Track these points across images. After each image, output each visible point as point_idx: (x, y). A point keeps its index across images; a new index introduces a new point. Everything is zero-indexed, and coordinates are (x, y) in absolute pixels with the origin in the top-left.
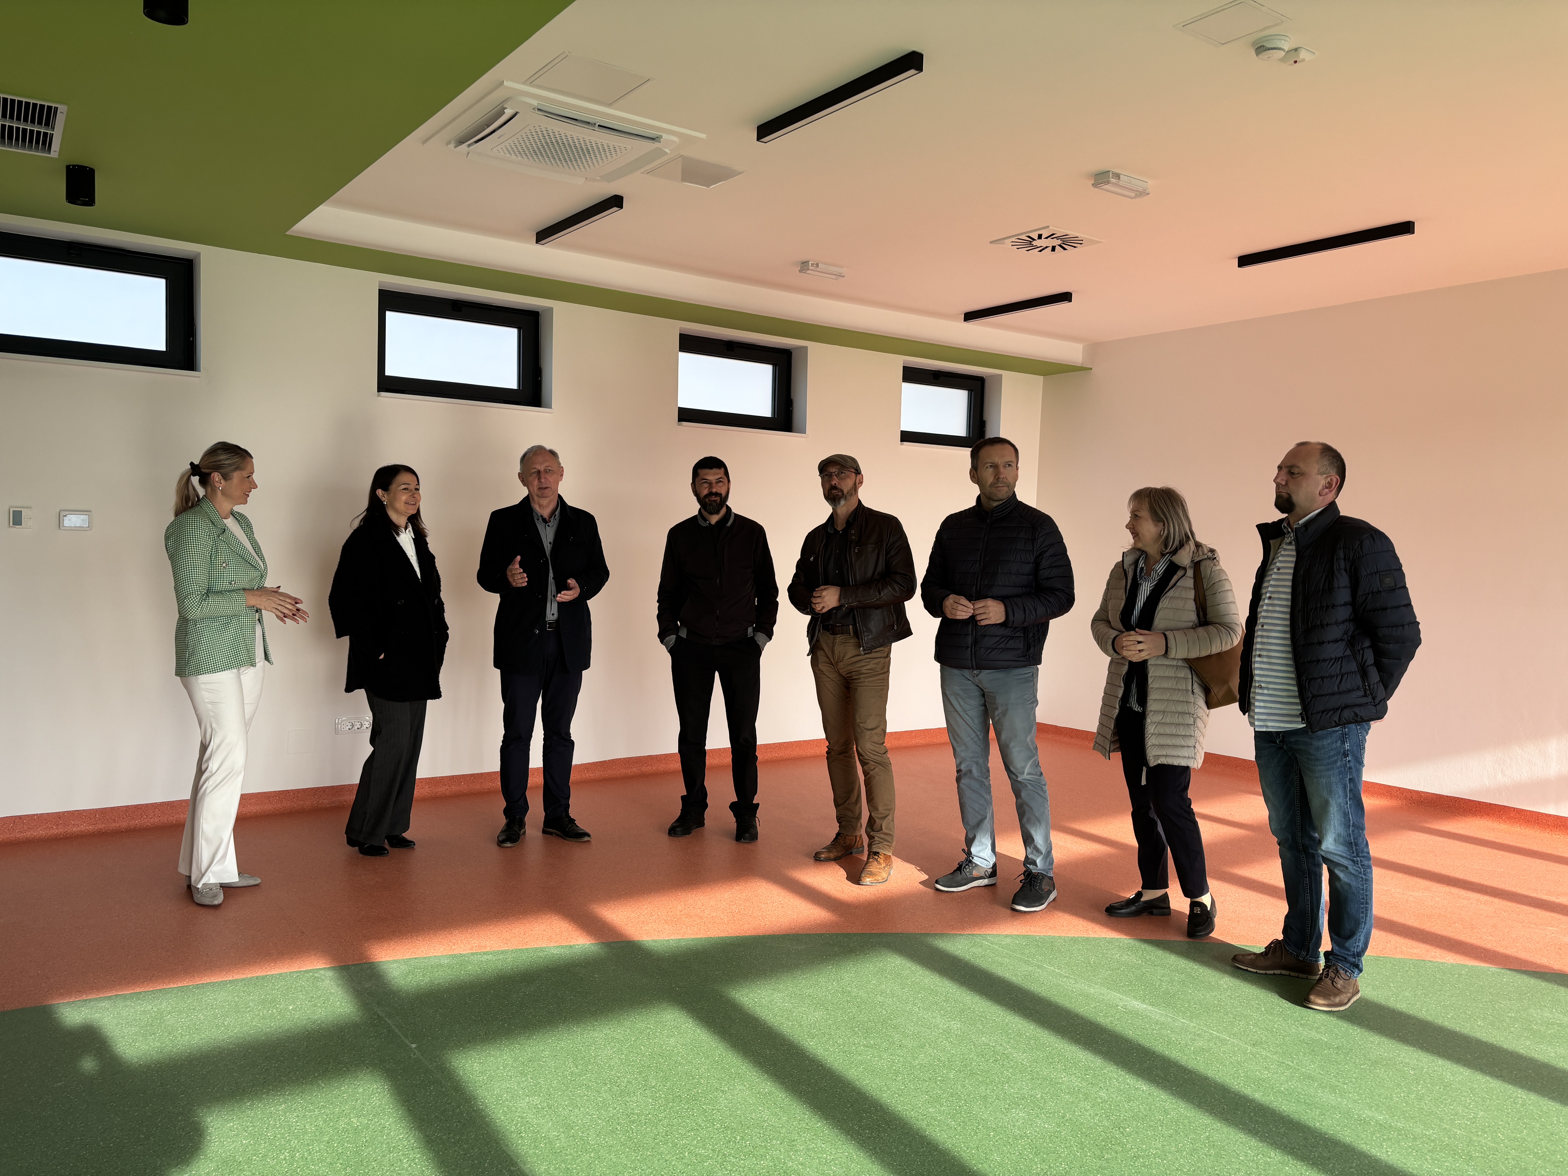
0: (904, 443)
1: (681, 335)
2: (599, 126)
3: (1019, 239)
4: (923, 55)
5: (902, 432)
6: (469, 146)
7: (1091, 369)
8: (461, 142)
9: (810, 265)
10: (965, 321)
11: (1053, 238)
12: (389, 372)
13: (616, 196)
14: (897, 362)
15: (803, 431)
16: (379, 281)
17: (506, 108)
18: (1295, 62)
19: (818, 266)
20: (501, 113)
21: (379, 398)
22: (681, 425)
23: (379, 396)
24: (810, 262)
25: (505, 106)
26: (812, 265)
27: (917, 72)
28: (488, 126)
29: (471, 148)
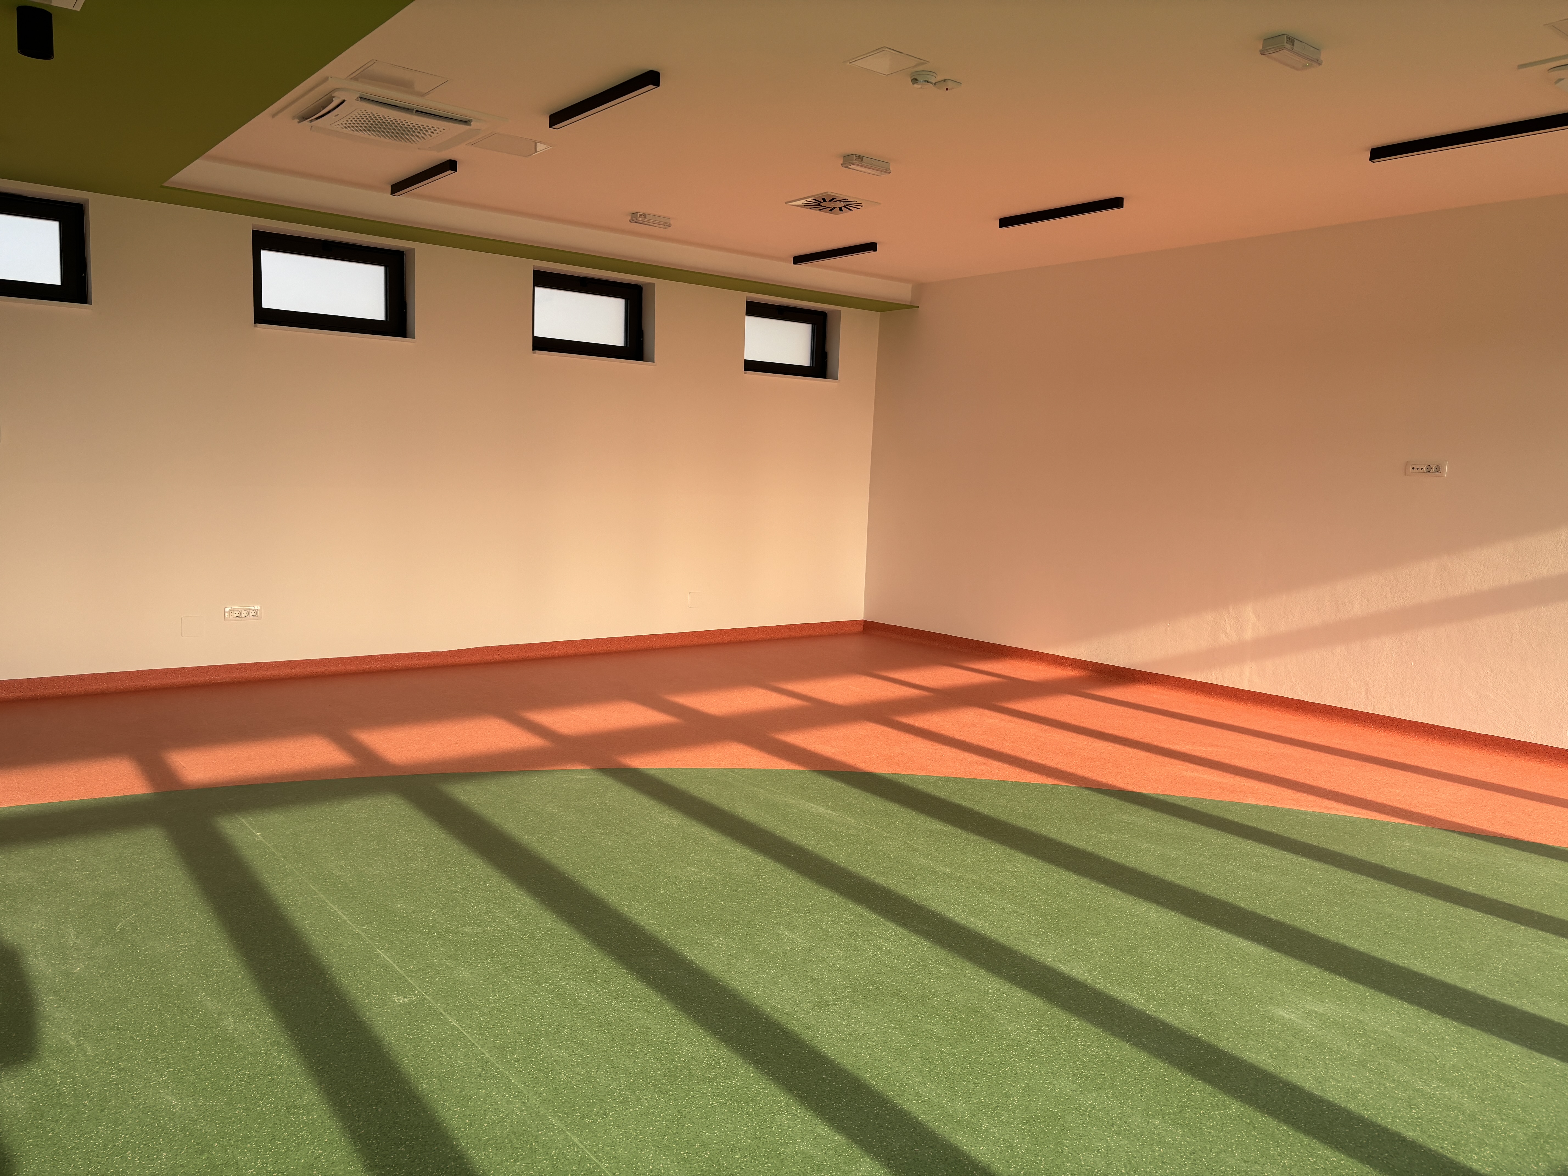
0: (747, 372)
1: (535, 271)
2: (416, 111)
3: (807, 201)
4: (659, 73)
5: (745, 360)
6: (311, 121)
7: (918, 307)
8: (304, 118)
9: (638, 216)
10: (794, 264)
11: (836, 201)
12: (266, 304)
13: (450, 161)
14: (741, 299)
15: (652, 360)
16: (252, 224)
17: (334, 97)
18: (947, 89)
19: (645, 217)
20: (330, 101)
21: (256, 328)
22: (535, 353)
23: (255, 326)
24: (638, 214)
25: (333, 95)
26: (641, 216)
27: (655, 87)
28: (324, 108)
29: (313, 123)
